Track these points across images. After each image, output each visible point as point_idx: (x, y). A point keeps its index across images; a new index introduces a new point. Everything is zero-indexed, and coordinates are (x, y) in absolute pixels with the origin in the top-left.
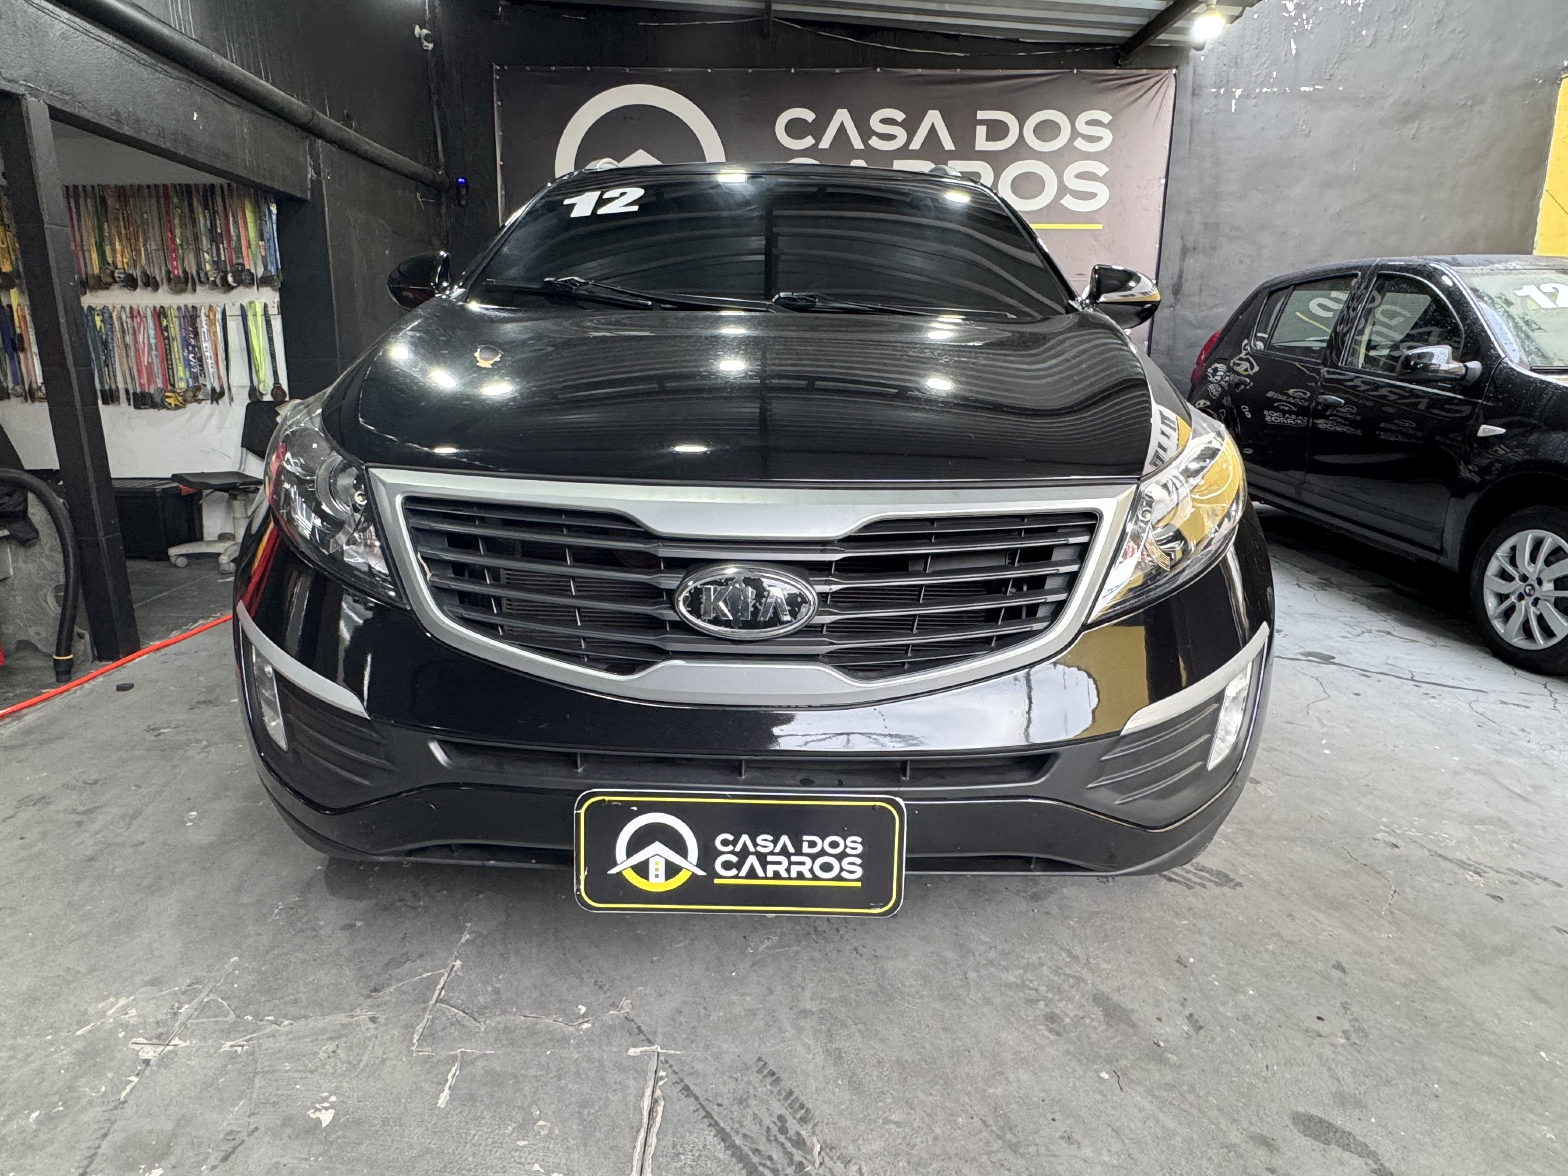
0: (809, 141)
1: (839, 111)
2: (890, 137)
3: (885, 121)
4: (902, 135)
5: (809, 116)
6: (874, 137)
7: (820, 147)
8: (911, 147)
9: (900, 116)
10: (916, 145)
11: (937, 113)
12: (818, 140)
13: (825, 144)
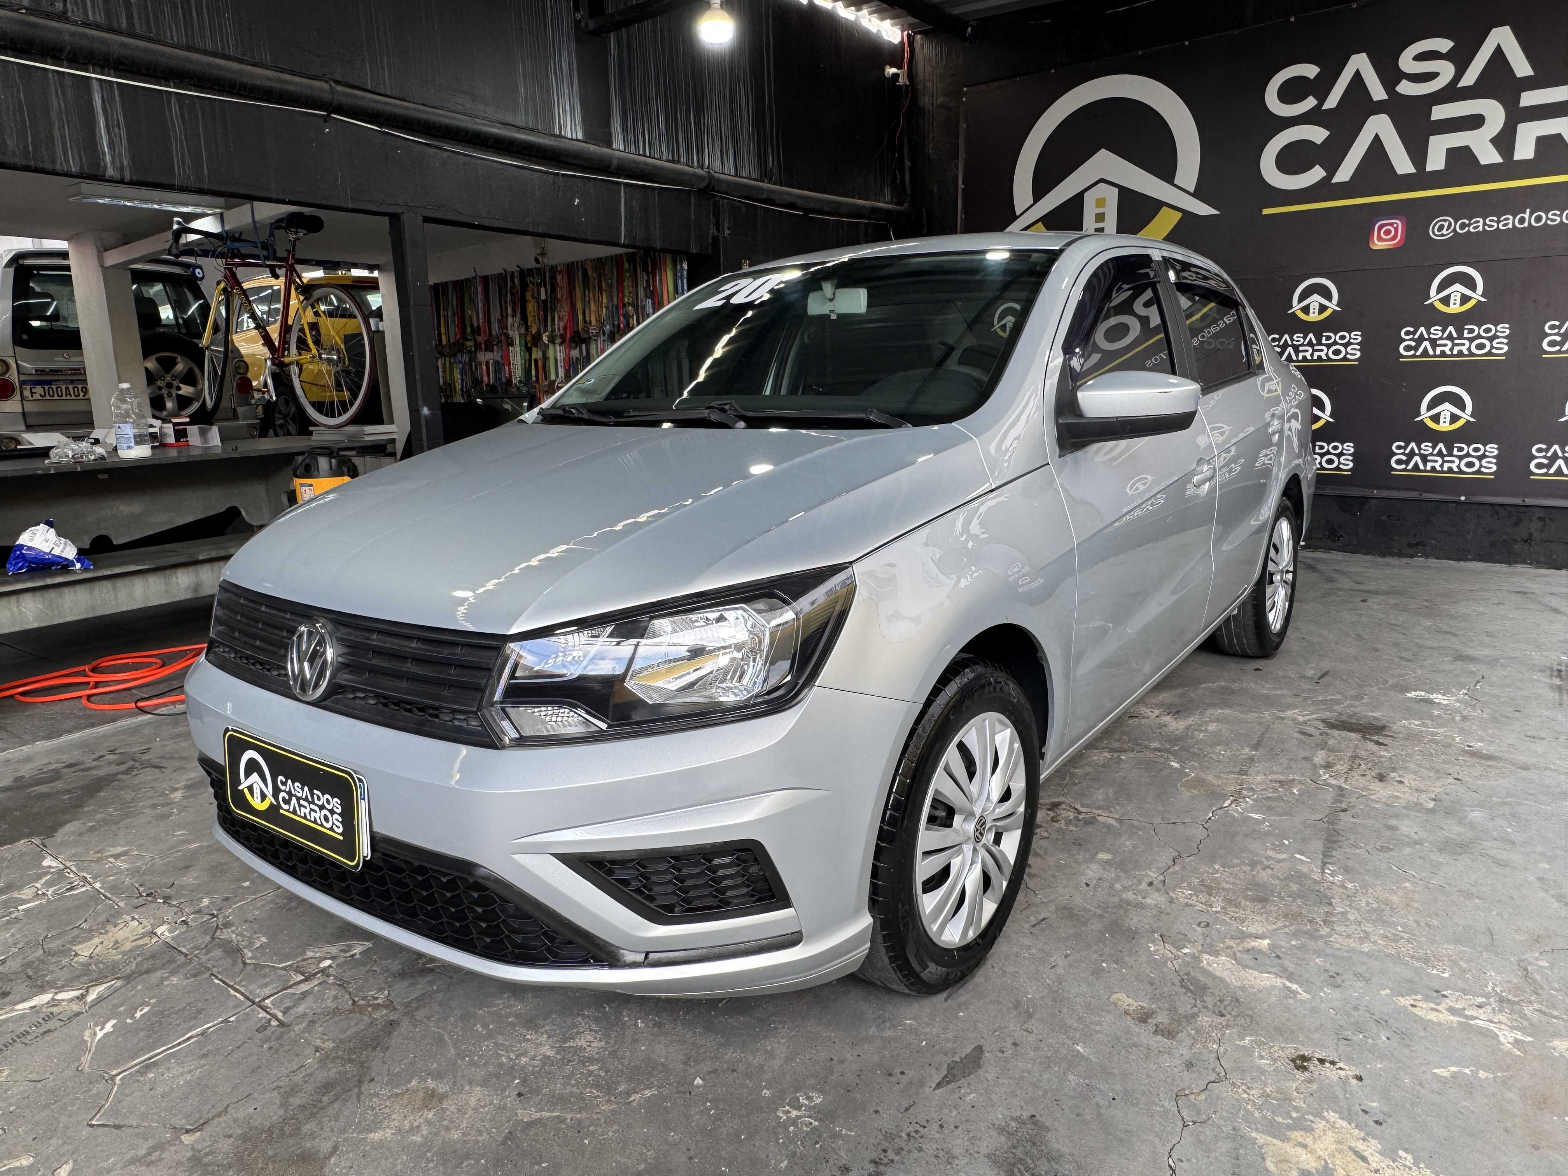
0: (1310, 102)
1: (1353, 57)
2: (1432, 76)
3: (1421, 57)
4: (1446, 70)
5: (1310, 71)
6: (1404, 82)
7: (1324, 107)
8: (1461, 84)
9: (1444, 45)
10: (1469, 79)
11: (1506, 30)
12: (1322, 100)
13: (1332, 102)
